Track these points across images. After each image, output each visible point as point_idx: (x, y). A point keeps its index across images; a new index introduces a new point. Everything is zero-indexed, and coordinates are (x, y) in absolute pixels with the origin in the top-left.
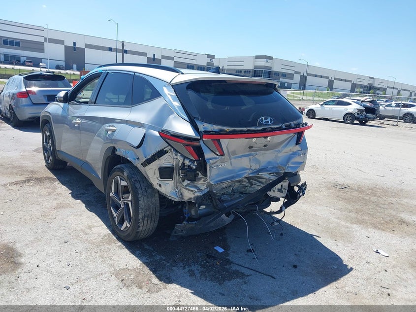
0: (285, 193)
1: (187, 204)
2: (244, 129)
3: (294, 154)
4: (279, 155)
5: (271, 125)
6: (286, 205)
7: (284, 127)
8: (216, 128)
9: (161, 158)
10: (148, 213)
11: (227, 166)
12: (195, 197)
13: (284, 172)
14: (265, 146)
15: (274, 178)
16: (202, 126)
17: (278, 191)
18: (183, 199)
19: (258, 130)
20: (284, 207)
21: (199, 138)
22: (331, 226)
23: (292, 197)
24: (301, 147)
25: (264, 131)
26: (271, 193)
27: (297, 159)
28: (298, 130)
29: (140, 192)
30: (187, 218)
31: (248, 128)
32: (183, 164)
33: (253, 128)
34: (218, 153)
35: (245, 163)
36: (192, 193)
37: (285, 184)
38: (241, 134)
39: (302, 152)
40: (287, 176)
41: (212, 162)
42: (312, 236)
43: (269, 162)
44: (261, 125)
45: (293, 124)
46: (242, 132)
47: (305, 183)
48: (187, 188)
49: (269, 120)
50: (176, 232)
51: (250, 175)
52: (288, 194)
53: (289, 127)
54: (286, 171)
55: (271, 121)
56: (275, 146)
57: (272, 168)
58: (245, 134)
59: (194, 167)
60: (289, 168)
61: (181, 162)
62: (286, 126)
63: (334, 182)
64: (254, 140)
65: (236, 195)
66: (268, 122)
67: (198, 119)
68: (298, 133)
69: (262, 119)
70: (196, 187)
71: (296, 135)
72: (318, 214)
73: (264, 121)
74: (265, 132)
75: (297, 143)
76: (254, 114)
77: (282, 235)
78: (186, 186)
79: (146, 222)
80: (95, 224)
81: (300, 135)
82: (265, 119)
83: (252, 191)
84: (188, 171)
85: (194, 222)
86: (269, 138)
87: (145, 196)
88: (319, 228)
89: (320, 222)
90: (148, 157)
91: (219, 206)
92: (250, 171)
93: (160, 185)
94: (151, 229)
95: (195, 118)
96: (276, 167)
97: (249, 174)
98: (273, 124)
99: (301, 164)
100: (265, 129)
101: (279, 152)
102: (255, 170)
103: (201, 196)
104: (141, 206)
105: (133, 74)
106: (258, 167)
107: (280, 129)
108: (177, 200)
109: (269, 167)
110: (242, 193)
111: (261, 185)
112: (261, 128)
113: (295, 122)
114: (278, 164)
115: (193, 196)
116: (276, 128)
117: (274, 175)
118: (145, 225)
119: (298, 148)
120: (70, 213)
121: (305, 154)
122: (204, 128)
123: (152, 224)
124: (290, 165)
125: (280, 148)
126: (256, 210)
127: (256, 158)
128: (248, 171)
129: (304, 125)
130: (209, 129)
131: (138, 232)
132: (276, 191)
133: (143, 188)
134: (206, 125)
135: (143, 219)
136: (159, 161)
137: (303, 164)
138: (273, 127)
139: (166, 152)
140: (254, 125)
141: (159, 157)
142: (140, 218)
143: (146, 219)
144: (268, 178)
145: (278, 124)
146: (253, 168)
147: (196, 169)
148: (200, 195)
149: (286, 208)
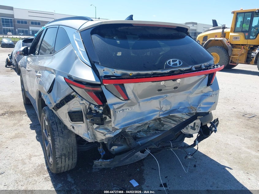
0: (198, 129)
1: (101, 144)
2: (149, 72)
3: (206, 95)
4: (191, 96)
5: (179, 67)
6: (200, 139)
7: (194, 69)
8: (118, 72)
9: (69, 103)
10: (64, 152)
11: (136, 109)
12: (106, 139)
13: (195, 112)
14: (175, 88)
15: (187, 117)
16: (103, 71)
17: (191, 129)
18: (96, 140)
19: (165, 73)
20: (197, 142)
21: (99, 83)
22: (242, 156)
23: (205, 133)
24: (212, 88)
25: (172, 73)
26: (184, 131)
27: (208, 100)
28: (209, 71)
29: (56, 133)
30: (102, 156)
31: (154, 72)
32: (90, 108)
33: (159, 71)
34: (121, 98)
35: (154, 105)
36: (102, 135)
37: (198, 122)
38: (145, 78)
39: (214, 93)
40: (199, 115)
41: (116, 107)
42: (224, 167)
43: (181, 104)
44: (168, 67)
45: (203, 65)
46: (147, 76)
47: (217, 119)
48: (98, 130)
49: (177, 62)
50: (96, 166)
51: (161, 117)
52: (201, 129)
53: (199, 69)
54: (198, 112)
55: (180, 63)
56: (185, 88)
57: (184, 109)
58: (151, 77)
59: (101, 112)
60: (201, 109)
61: (87, 107)
62: (196, 68)
63: (243, 111)
64: (162, 83)
65: (152, 132)
66: (176, 64)
67: (98, 63)
68: (210, 74)
69: (169, 63)
70: (106, 129)
71: (207, 77)
72: (229, 143)
73: (172, 63)
74: (173, 75)
75: (209, 84)
76: (161, 57)
77: (195, 166)
78: (96, 128)
79: (63, 160)
80: (36, 154)
81: (211, 77)
82: (173, 61)
83: (166, 128)
84: (95, 116)
85: (108, 160)
86: (179, 81)
87: (61, 137)
88: (231, 158)
89: (231, 152)
90: (58, 102)
91: (133, 145)
92: (161, 113)
93: (73, 128)
94: (70, 165)
95: (95, 62)
96: (187, 107)
97: (160, 115)
98: (182, 66)
99: (213, 104)
100: (173, 72)
101: (191, 93)
102: (166, 112)
103: (112, 138)
104: (57, 146)
105: (58, 26)
106: (169, 108)
107: (190, 71)
108: (90, 140)
109: (180, 108)
110: (157, 130)
111: (175, 123)
112: (168, 71)
113: (206, 64)
114: (190, 105)
115: (104, 138)
116: (186, 70)
117: (187, 115)
118: (63, 162)
119: (209, 88)
120: (20, 143)
121: (217, 94)
122: (104, 73)
123: (71, 161)
124: (202, 106)
125: (191, 90)
126: (170, 146)
127: (166, 100)
128: (158, 113)
129: (215, 67)
130: (110, 74)
131: (58, 168)
132: (189, 128)
133: (59, 129)
134: (106, 69)
135: (61, 157)
136: (68, 105)
137: (215, 104)
138: (182, 69)
139: (73, 97)
140: (161, 68)
141: (67, 102)
142: (56, 157)
143: (63, 157)
144: (181, 117)
145: (187, 66)
146: (164, 109)
147: (103, 113)
148: (111, 136)
149: (199, 142)
